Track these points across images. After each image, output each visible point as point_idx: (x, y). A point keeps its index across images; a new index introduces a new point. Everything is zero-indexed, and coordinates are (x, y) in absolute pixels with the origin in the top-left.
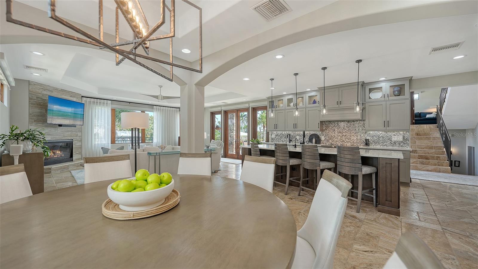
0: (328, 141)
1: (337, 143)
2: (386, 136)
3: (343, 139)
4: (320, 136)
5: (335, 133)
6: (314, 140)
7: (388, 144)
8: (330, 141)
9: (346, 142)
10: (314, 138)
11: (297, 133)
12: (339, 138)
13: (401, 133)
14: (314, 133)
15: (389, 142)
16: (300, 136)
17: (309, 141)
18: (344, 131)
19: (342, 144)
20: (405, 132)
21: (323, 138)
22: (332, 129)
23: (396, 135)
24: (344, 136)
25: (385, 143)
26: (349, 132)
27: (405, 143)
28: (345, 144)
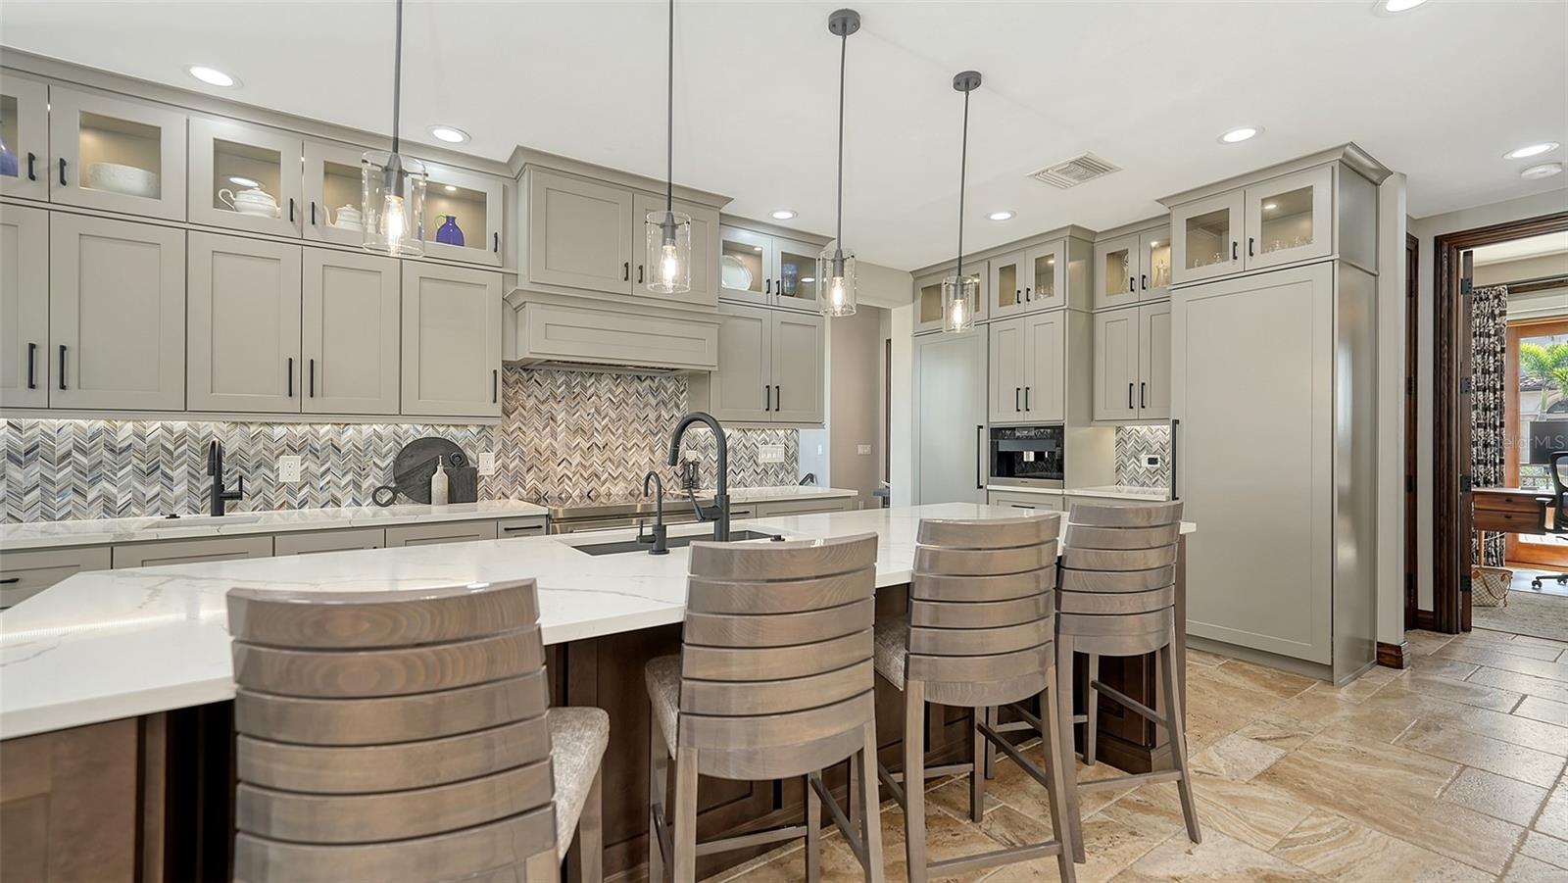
0: (517, 479)
1: (567, 485)
2: (744, 445)
3: (592, 465)
4: (469, 452)
5: (554, 435)
6: (439, 482)
7: (750, 476)
8: (530, 480)
9: (606, 480)
10: (440, 468)
11: (279, 431)
12: (576, 459)
13: (781, 433)
14: (429, 432)
15: (751, 470)
16: (314, 452)
17: (395, 492)
18: (596, 425)
19: (589, 489)
20: (789, 432)
21: (486, 464)
22: (539, 411)
23: (768, 439)
24: (596, 450)
25: (741, 475)
26: (620, 430)
27: (790, 469)
28: (603, 490)
